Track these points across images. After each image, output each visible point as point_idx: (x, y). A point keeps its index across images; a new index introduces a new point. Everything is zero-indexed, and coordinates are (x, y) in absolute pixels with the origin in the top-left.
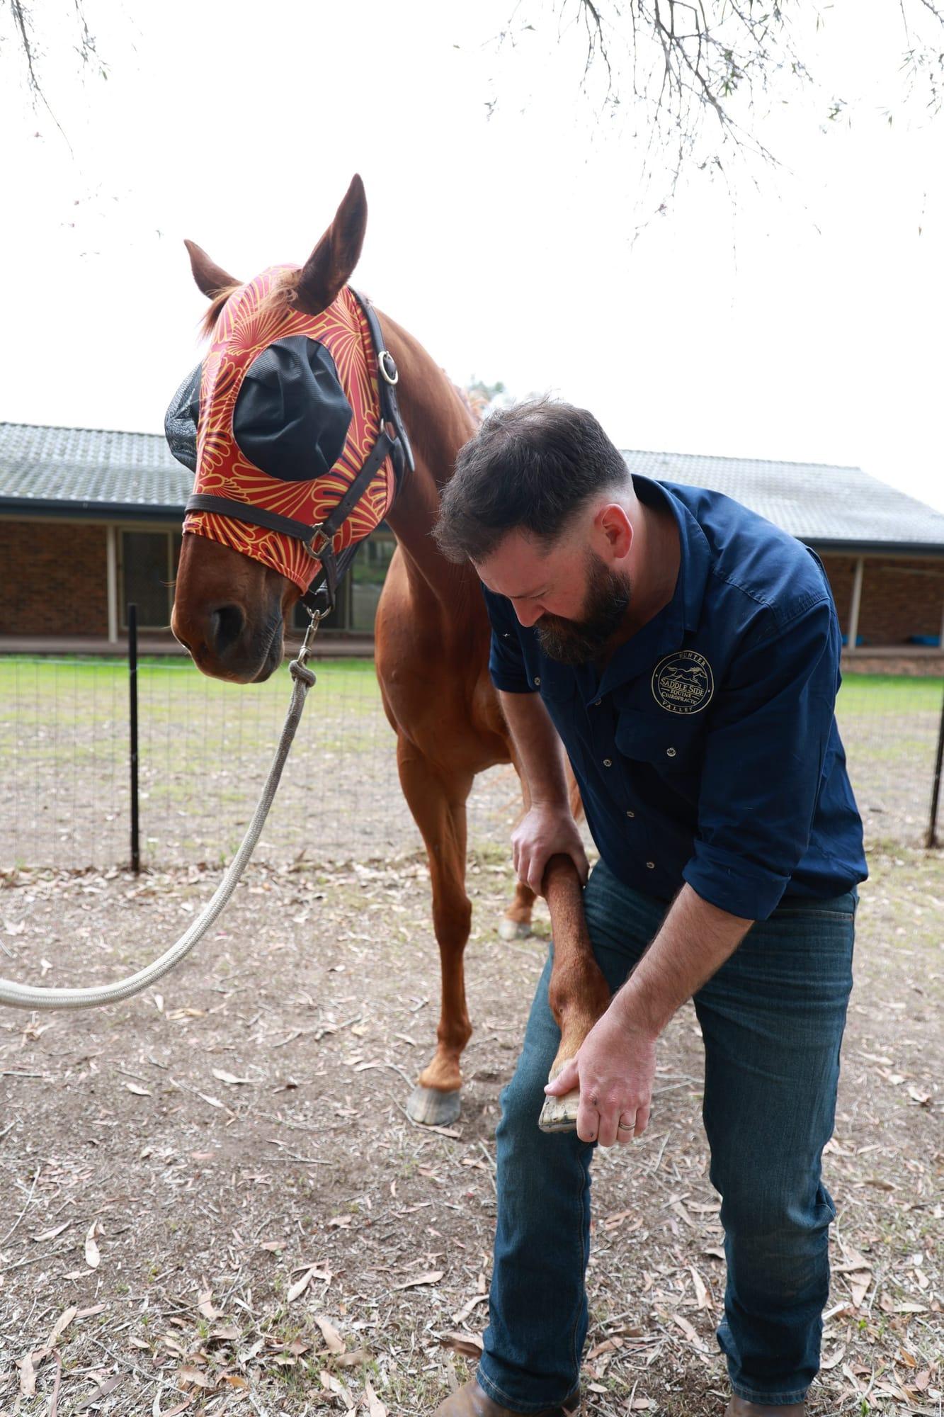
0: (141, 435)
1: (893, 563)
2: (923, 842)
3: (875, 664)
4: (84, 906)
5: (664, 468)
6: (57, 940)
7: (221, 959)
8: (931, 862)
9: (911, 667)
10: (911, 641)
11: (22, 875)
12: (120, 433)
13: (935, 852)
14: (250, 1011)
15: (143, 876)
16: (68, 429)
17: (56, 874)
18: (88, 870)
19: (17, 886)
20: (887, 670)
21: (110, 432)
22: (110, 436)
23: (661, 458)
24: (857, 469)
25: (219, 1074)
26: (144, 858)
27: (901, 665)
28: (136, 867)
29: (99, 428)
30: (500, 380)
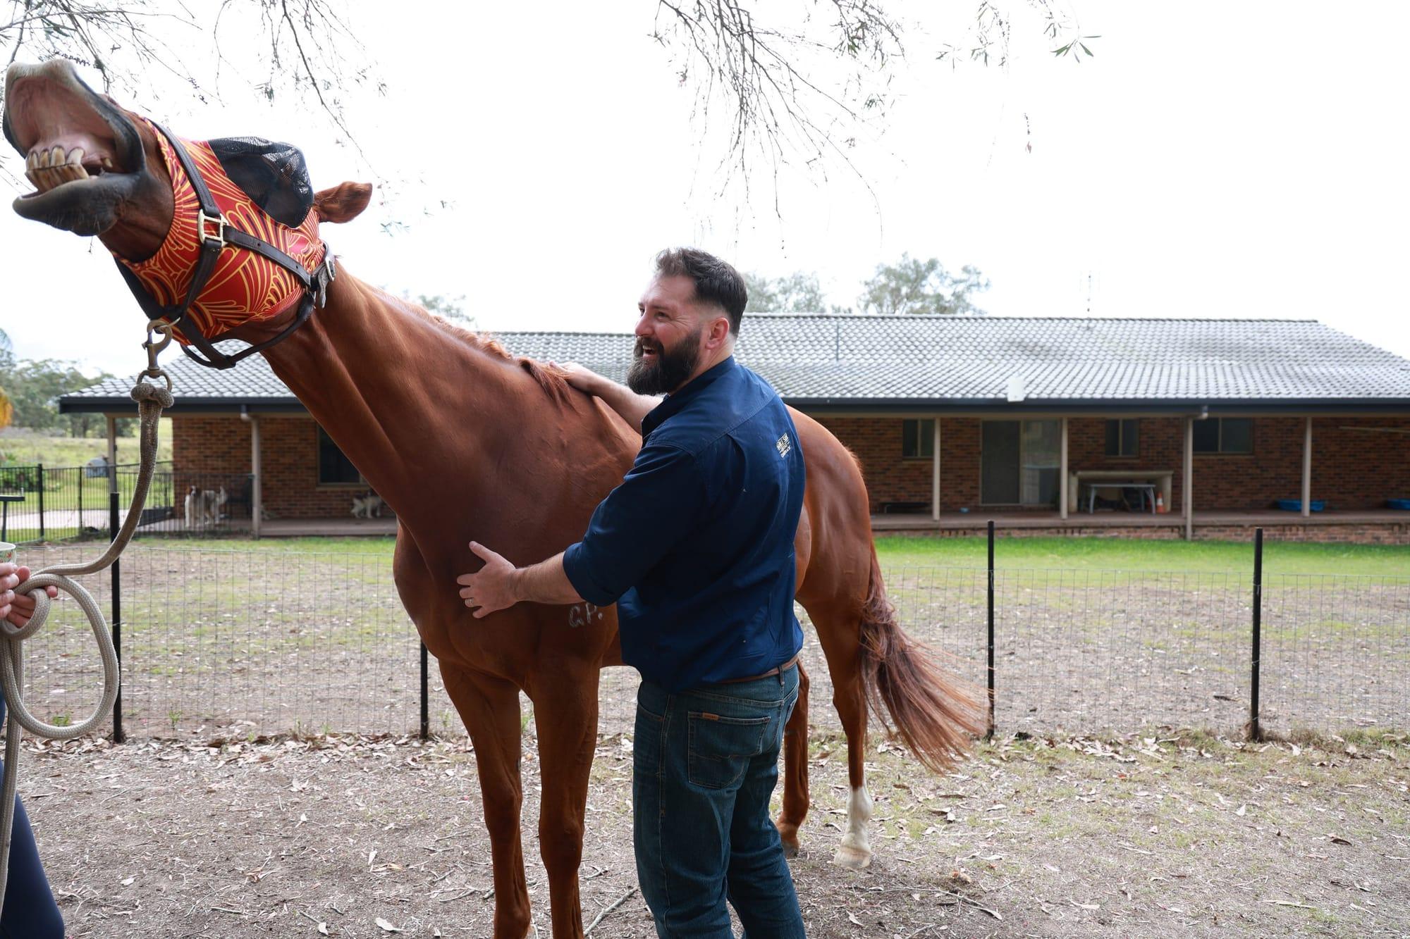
0: (576, 334)
1: (1357, 422)
2: (1244, 734)
3: (1338, 533)
4: (365, 769)
5: (1088, 333)
6: (326, 798)
7: (450, 821)
8: (1248, 756)
9: (1384, 534)
10: (1387, 506)
11: (329, 739)
12: (559, 334)
13: (1257, 747)
14: (442, 871)
15: (429, 743)
16: (514, 334)
17: (357, 739)
18: (385, 736)
19: (320, 749)
20: (1352, 538)
21: (550, 334)
22: (549, 337)
23: (1085, 324)
24: (1316, 321)
25: (380, 922)
26: (433, 727)
27: (1370, 533)
28: (425, 735)
29: (540, 331)
30: (933, 257)
